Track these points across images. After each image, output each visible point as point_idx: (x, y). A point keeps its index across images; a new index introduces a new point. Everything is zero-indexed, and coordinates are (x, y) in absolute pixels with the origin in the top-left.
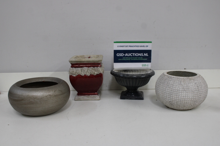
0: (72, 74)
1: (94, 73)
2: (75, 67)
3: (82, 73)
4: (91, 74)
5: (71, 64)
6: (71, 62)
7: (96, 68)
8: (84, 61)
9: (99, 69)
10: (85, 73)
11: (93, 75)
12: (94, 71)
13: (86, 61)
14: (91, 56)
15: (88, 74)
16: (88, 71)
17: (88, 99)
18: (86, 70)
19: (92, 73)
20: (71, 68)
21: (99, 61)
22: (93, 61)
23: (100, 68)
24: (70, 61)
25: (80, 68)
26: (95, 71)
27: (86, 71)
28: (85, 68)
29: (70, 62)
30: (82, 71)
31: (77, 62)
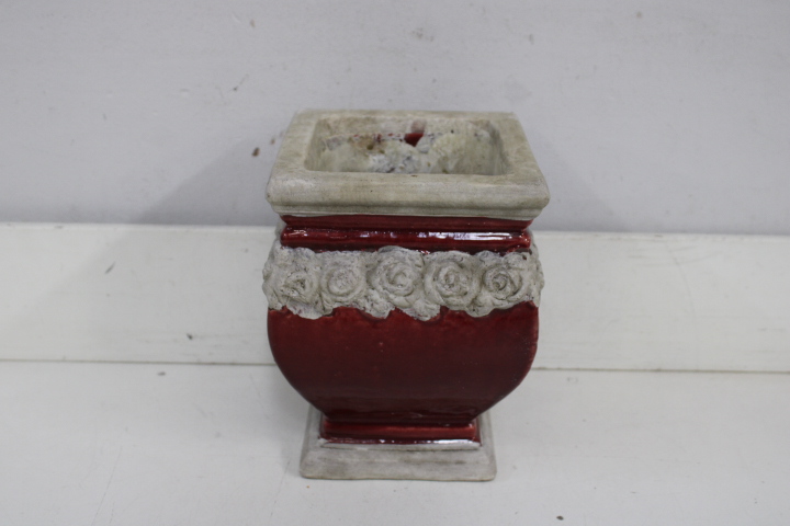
0: (292, 300)
1: (474, 302)
2: (318, 246)
3: (375, 295)
4: (444, 309)
5: (286, 218)
6: (288, 204)
7: (489, 258)
8: (396, 205)
9: (513, 274)
10: (399, 300)
11: (461, 317)
12: (474, 287)
13: (409, 205)
14: (433, 123)
15: (425, 308)
16: (420, 282)
17: (406, 471)
18: (409, 271)
19: (458, 303)
20: (286, 251)
21: (519, 208)
22: (472, 207)
23: (522, 265)
24: (274, 197)
25: (357, 254)
26: (483, 283)
27: (408, 282)
28: (400, 252)
29: (273, 203)
30: (376, 281)
31: (335, 205)
